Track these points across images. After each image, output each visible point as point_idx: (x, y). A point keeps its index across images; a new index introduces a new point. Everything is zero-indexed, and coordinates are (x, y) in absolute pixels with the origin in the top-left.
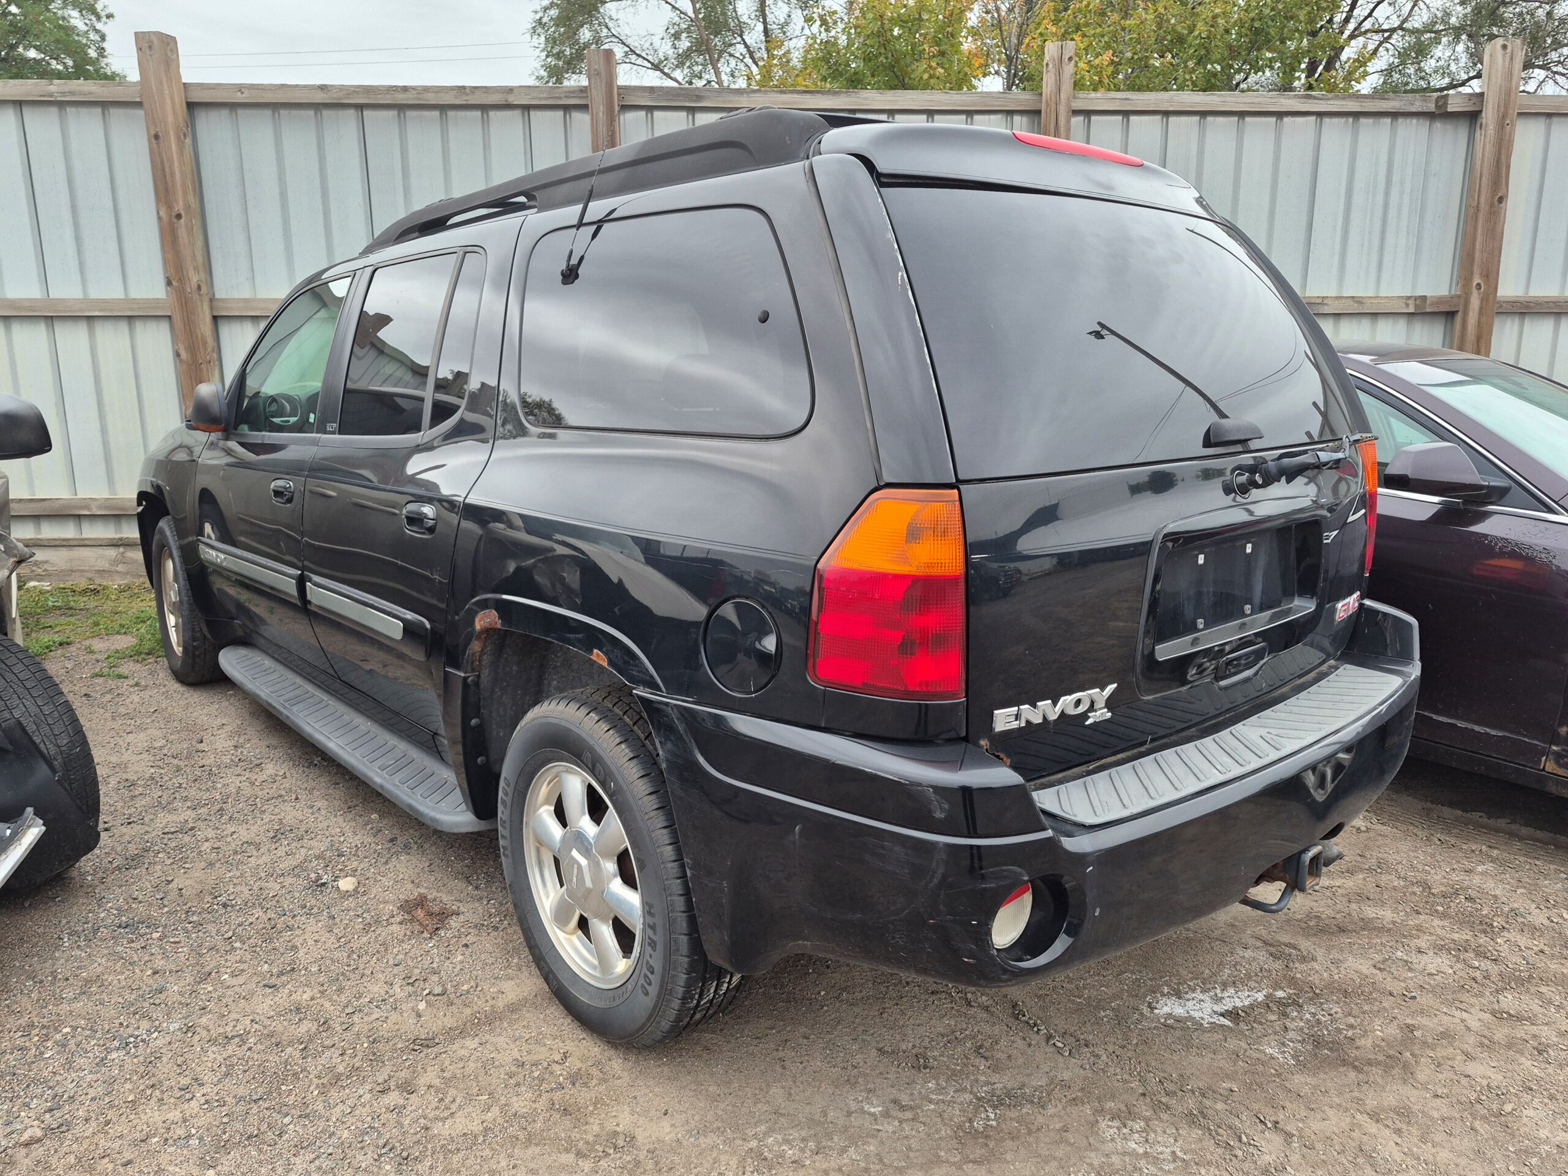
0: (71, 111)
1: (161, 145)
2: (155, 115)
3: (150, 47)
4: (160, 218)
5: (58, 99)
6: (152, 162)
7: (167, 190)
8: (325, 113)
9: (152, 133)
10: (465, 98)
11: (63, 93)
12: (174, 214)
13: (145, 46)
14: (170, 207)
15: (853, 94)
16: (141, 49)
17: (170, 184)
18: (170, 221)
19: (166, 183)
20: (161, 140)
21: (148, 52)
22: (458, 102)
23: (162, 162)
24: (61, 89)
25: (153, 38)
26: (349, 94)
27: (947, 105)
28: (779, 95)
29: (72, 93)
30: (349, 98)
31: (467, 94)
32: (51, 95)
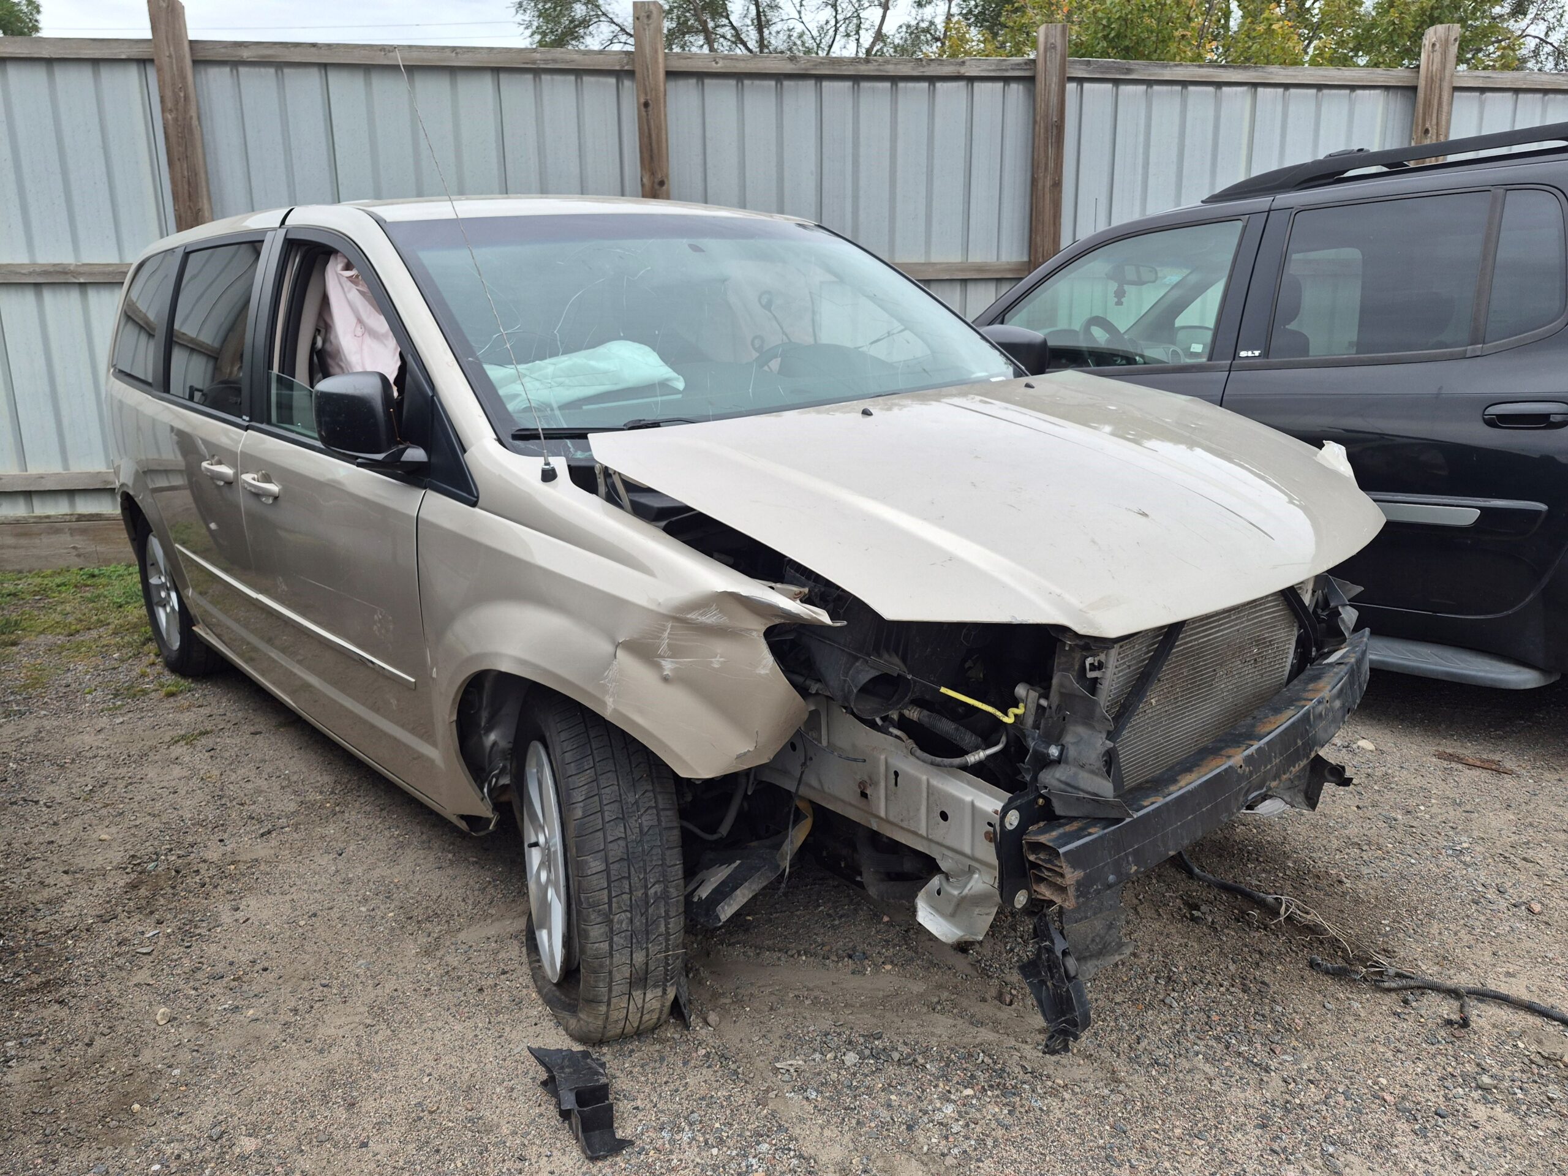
0: (546, 78)
1: (650, 113)
2: (647, 83)
3: (648, 17)
4: (643, 185)
5: (542, 66)
6: (640, 129)
7: (651, 157)
8: (786, 83)
9: (642, 100)
10: (922, 69)
11: (546, 61)
12: (656, 180)
13: (643, 14)
14: (653, 174)
15: (1260, 69)
16: (638, 19)
17: (655, 151)
18: (653, 187)
19: (651, 150)
20: (650, 108)
21: (645, 21)
22: (915, 73)
23: (649, 129)
24: (543, 57)
25: (652, 7)
26: (816, 65)
27: (1340, 80)
28: (1197, 69)
29: (555, 61)
30: (816, 69)
31: (924, 66)
32: (534, 63)
